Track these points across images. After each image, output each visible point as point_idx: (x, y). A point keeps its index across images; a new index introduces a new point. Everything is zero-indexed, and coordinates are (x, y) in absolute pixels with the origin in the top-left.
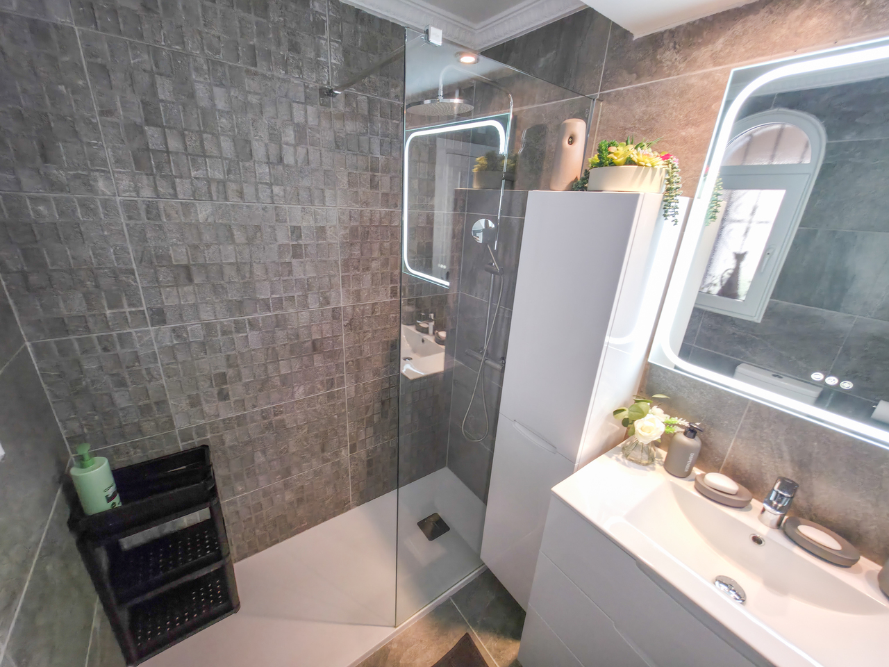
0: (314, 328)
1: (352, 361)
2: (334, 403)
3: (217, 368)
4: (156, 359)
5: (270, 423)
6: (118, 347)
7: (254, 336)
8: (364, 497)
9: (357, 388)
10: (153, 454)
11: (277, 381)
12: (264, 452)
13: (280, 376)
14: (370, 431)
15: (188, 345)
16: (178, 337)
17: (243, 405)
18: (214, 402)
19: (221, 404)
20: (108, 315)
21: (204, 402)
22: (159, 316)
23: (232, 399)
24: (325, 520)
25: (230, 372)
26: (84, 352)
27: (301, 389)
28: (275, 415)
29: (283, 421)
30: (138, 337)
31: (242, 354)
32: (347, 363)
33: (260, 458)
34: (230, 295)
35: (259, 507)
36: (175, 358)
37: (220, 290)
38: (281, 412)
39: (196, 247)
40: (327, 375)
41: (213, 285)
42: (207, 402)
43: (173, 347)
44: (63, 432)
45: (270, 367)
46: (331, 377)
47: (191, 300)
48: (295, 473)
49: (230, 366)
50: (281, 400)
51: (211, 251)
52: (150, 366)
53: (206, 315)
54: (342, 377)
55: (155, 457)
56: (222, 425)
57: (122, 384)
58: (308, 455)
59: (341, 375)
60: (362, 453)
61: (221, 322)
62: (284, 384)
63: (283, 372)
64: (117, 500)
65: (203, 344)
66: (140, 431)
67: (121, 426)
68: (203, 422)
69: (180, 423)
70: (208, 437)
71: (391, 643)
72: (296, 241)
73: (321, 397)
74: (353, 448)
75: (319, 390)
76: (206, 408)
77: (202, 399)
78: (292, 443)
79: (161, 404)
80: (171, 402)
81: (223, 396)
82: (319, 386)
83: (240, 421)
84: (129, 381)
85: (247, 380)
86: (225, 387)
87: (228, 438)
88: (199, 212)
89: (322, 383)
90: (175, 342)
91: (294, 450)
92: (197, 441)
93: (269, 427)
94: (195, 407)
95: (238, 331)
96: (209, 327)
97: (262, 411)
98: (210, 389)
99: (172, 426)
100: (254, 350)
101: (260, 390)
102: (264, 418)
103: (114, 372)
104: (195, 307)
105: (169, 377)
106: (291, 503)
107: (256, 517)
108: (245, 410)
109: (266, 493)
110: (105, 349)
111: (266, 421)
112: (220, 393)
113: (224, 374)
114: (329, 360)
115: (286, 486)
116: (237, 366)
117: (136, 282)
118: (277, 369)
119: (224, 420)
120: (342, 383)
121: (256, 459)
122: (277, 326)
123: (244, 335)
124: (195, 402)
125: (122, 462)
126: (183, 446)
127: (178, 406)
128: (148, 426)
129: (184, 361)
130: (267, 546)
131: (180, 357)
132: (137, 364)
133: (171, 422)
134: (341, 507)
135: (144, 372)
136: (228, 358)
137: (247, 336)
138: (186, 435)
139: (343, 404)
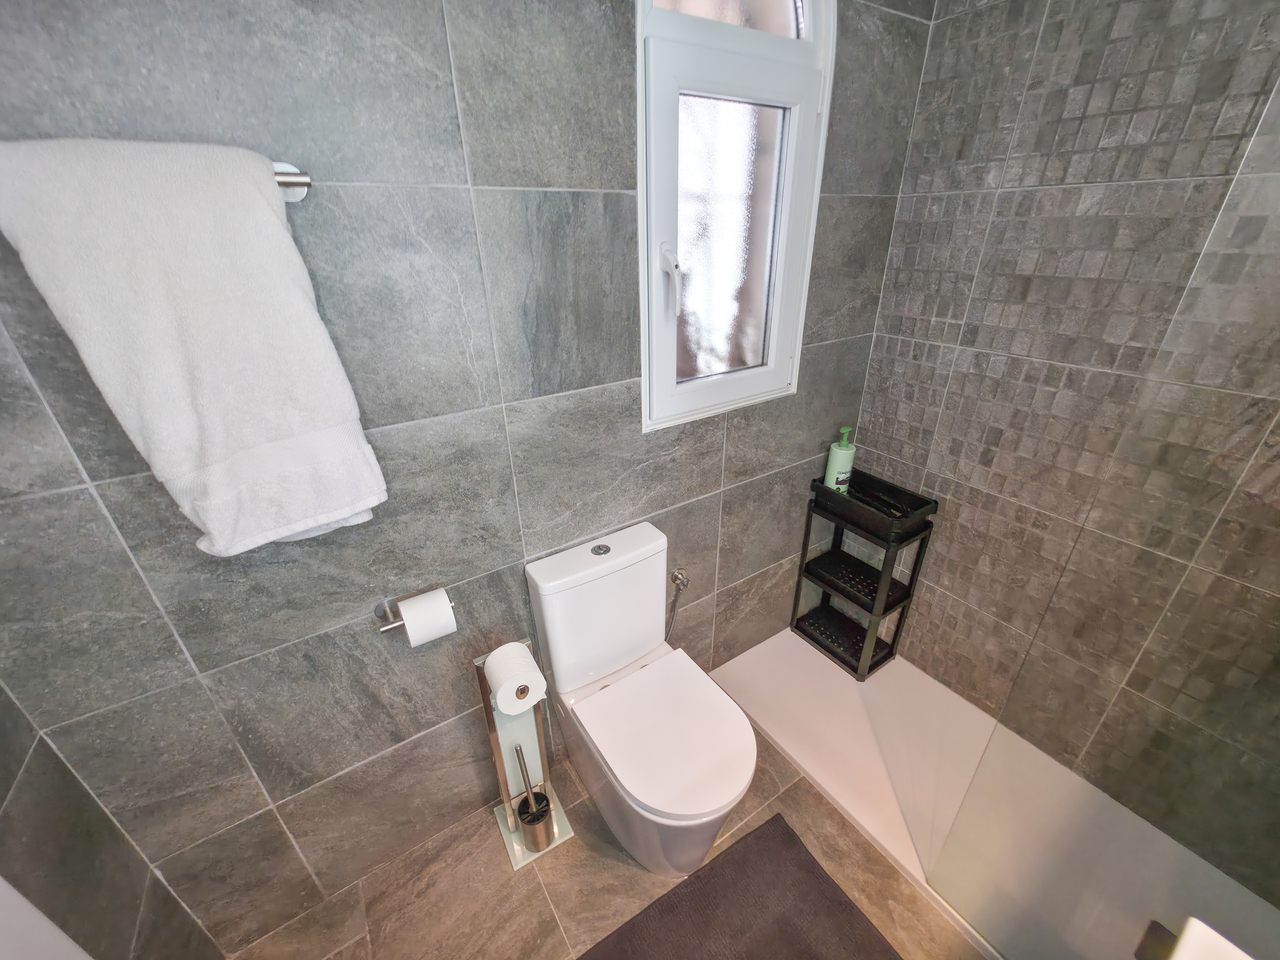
0: (1184, 423)
1: (1242, 526)
2: (1145, 574)
3: (996, 420)
4: (946, 383)
5: (1022, 531)
6: (924, 359)
7: (1065, 397)
8: (1110, 780)
9: (1217, 587)
10: (897, 481)
11: (1064, 480)
12: (994, 563)
13: (1073, 474)
14: (1202, 687)
15: (981, 378)
16: (978, 365)
17: (1002, 485)
18: (973, 461)
19: (979, 468)
20: (932, 323)
21: (963, 455)
22: (971, 336)
23: (994, 469)
24: (1020, 732)
25: (1009, 434)
26: (901, 354)
27: (1095, 514)
28: (1034, 525)
29: (1040, 540)
30: (944, 353)
31: (1035, 416)
32: (1224, 521)
33: (984, 566)
34: (1062, 326)
35: (952, 623)
36: (962, 389)
37: (1054, 317)
38: (1045, 527)
39: (1053, 252)
40: (1160, 519)
41: (1048, 308)
42: (967, 457)
43: (965, 376)
44: (859, 420)
45: (1065, 453)
46: (1168, 527)
47: (1012, 323)
48: (1015, 628)
49: (1012, 425)
50: (1054, 509)
51: (1069, 259)
52: (939, 388)
53: (1018, 349)
54: (1196, 543)
55: (899, 484)
56: (967, 494)
57: (910, 397)
58: (1048, 619)
59: (1195, 536)
60: (1156, 708)
61: (1032, 363)
62: (1072, 487)
63: (1081, 469)
65: (997, 383)
66: (900, 452)
67: (891, 438)
68: (950, 476)
69: (932, 465)
70: (948, 498)
73: (1124, 549)
74: (1139, 682)
75: (1129, 535)
76: (962, 464)
77: (963, 450)
78: (1035, 581)
79: (928, 433)
80: (936, 436)
81: (986, 460)
82: (1132, 528)
83: (990, 502)
84: (916, 395)
85: (1023, 455)
86: (993, 448)
87: (965, 514)
88: (1081, 201)
89: (1141, 526)
90: (972, 371)
91: (1033, 594)
92: (935, 494)
93: (1017, 535)
94: (953, 455)
95: (1047, 382)
96: (1014, 363)
97: (1020, 509)
98: (976, 443)
99: (924, 463)
100: (1054, 417)
101: (1034, 478)
102: (1018, 519)
103: (910, 382)
104: (1012, 333)
105: (947, 408)
106: (989, 659)
107: (945, 632)
108: (1000, 492)
109: (968, 615)
110: (915, 358)
111: (1017, 524)
112: (986, 452)
113: (1000, 432)
114: (1183, 494)
115: (997, 630)
116: (1022, 429)
117: (969, 290)
118: (1074, 463)
119: (972, 489)
120: (1189, 548)
121: (980, 563)
122: (1111, 394)
123: (1052, 390)
124: (955, 450)
126: (923, 491)
127: (940, 444)
128: (908, 450)
129: (969, 397)
130: (936, 677)
131: (969, 390)
132: (929, 382)
133: (925, 458)
134: (1059, 749)
135: (930, 393)
136: (1017, 412)
137: (1055, 394)
138: (930, 481)
139: (1165, 593)
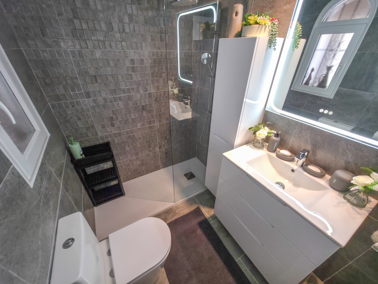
0: (142, 101)
1: (158, 114)
2: (152, 130)
3: (109, 115)
4: (89, 110)
5: (130, 136)
6: (77, 106)
7: (121, 103)
8: (165, 166)
9: (160, 125)
10: (92, 144)
11: (131, 121)
12: (129, 146)
13: (132, 119)
14: (166, 141)
15: (99, 106)
16: (95, 103)
17: (120, 129)
18: (110, 127)
19: (112, 128)
20: (72, 94)
21: (106, 127)
22: (88, 95)
23: (116, 126)
24: (151, 172)
25: (114, 117)
26: (66, 107)
27: (140, 124)
28: (131, 133)
29: (134, 135)
30: (82, 102)
31: (117, 110)
32: (156, 115)
33: (127, 148)
34: (111, 87)
35: (129, 165)
36: (95, 111)
37: (107, 85)
38: (133, 132)
39: (97, 68)
40: (149, 119)
41: (105, 83)
42: (108, 127)
43: (94, 107)
44: (64, 134)
45: (128, 115)
46: (150, 120)
47: (98, 89)
48: (140, 155)
49: (114, 114)
50: (133, 128)
51: (102, 70)
52: (88, 113)
53: (104, 95)
54: (154, 120)
55: (93, 145)
56: (113, 136)
57: (80, 119)
58: (144, 149)
59: (154, 119)
60: (163, 149)
61: (109, 98)
62: (133, 121)
63: (132, 117)
64: (83, 156)
65: (104, 106)
66: (87, 136)
67: (81, 134)
68: (107, 134)
69: (100, 134)
70: (109, 139)
71: (173, 207)
72: (133, 65)
73: (147, 128)
74: (160, 148)
75: (146, 125)
76: (107, 129)
77: (106, 126)
78: (138, 144)
79: (93, 126)
80: (96, 126)
81: (113, 125)
82: (146, 123)
83: (119, 134)
84: (81, 118)
85: (120, 120)
86: (113, 122)
87: (116, 140)
88: (96, 54)
89: (147, 122)
90: (94, 105)
91: (139, 146)
92: (106, 141)
93: (129, 137)
94: (104, 128)
95: (115, 101)
96: (105, 99)
97: (127, 131)
98: (108, 122)
99: (97, 135)
100: (121, 108)
101: (125, 124)
102: (127, 134)
103: (76, 115)
104: (100, 92)
105: (94, 117)
106: (139, 165)
107: (128, 168)
108: (120, 131)
109: (130, 161)
110: (73, 107)
111: (128, 135)
112: (112, 123)
113: (112, 117)
114: (149, 113)
115: (137, 158)
116: (116, 114)
117: (79, 82)
118: (130, 116)
119: (114, 134)
120: (154, 123)
121: (126, 148)
122: (129, 100)
123: (117, 102)
124: (103, 127)
125: (84, 146)
126: (101, 142)
127: (98, 128)
128: (90, 134)
129: (98, 112)
130: (133, 179)
131: (97, 110)
132: (83, 112)
133: (96, 133)
134: (157, 168)
135: (86, 115)
136: (113, 111)
137: (118, 103)
138: (102, 138)
139: (155, 131)
